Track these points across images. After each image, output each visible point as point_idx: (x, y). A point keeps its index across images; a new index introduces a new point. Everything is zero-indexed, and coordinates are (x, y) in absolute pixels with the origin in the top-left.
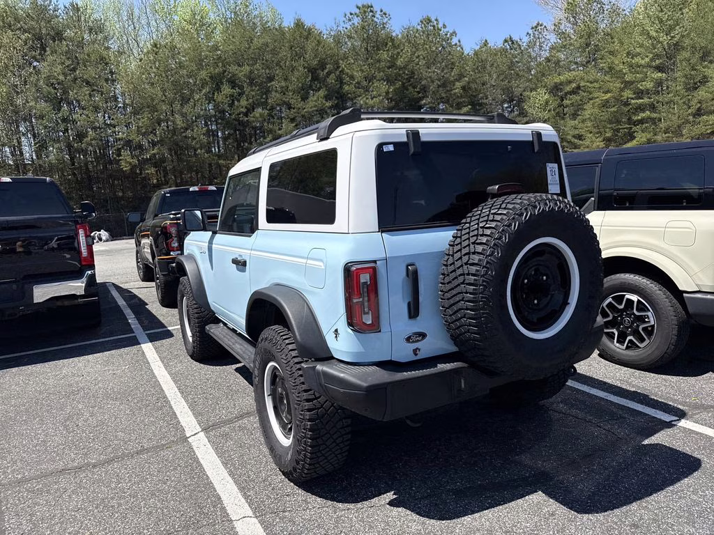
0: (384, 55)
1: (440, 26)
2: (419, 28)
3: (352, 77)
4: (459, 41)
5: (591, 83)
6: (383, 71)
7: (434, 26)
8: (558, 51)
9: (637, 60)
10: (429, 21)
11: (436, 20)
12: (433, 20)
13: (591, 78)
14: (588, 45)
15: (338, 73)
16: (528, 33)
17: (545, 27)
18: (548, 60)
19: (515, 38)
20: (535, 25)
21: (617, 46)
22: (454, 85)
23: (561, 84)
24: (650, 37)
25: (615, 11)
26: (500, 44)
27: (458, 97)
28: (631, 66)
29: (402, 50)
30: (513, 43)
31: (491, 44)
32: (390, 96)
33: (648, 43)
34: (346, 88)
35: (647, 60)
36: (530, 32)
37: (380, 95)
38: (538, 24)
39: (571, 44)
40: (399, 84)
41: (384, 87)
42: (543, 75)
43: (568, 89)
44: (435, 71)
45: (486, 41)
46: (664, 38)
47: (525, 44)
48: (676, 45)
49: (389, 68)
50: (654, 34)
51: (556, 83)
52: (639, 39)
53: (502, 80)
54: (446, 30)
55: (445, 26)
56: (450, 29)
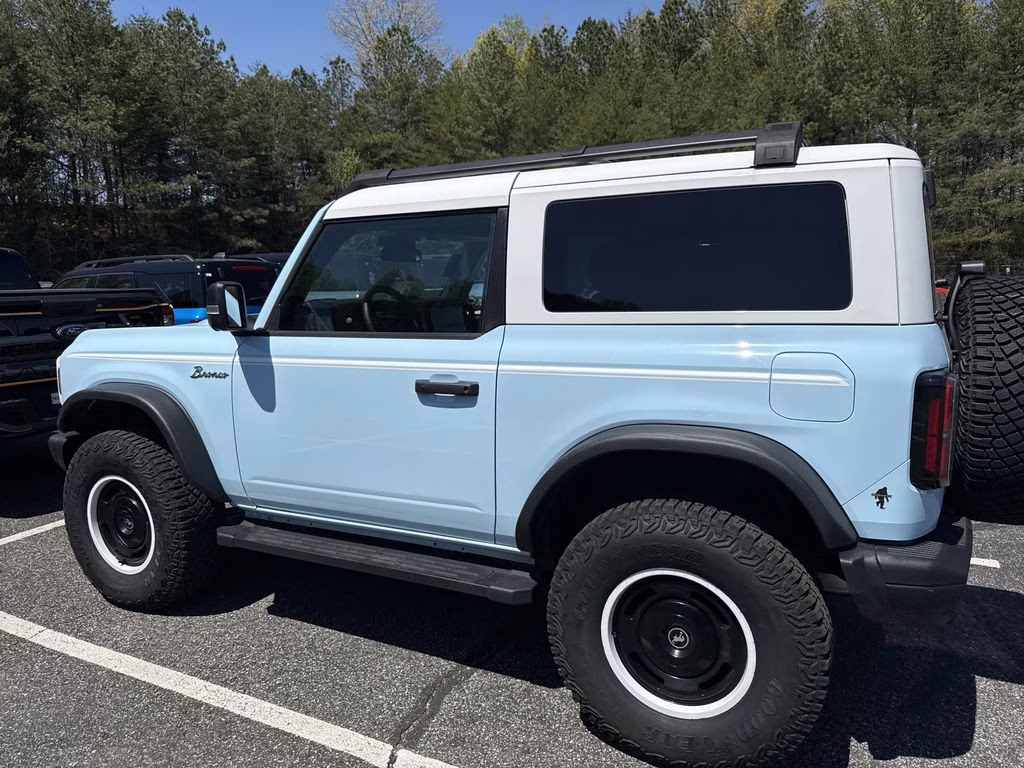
0: (106, 55)
1: (201, 28)
2: (165, 24)
3: (45, 80)
4: (232, 59)
5: (414, 151)
6: (106, 81)
7: (189, 28)
8: (367, 101)
9: (468, 131)
10: (180, 16)
11: (193, 19)
12: (187, 17)
13: (414, 144)
14: (405, 101)
15: (13, 67)
16: (325, 69)
17: (348, 65)
18: (355, 110)
19: (309, 72)
20: (334, 59)
21: (442, 109)
22: (225, 123)
23: (375, 145)
24: (481, 106)
25: (433, 65)
26: (286, 75)
27: (231, 141)
28: (461, 138)
29: (135, 54)
30: (305, 78)
31: (272, 72)
32: (120, 122)
33: (478, 112)
34: (34, 96)
35: (480, 133)
36: (329, 68)
37: (101, 118)
38: (339, 59)
39: (385, 96)
40: (134, 107)
41: (108, 106)
42: (349, 130)
43: (385, 154)
44: (196, 97)
45: (265, 67)
46: (498, 110)
47: (321, 83)
48: (509, 121)
49: (115, 77)
50: (484, 101)
51: (367, 144)
52: (472, 105)
53: (294, 128)
54: (209, 38)
55: (208, 32)
56: (215, 37)
